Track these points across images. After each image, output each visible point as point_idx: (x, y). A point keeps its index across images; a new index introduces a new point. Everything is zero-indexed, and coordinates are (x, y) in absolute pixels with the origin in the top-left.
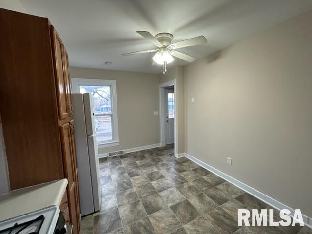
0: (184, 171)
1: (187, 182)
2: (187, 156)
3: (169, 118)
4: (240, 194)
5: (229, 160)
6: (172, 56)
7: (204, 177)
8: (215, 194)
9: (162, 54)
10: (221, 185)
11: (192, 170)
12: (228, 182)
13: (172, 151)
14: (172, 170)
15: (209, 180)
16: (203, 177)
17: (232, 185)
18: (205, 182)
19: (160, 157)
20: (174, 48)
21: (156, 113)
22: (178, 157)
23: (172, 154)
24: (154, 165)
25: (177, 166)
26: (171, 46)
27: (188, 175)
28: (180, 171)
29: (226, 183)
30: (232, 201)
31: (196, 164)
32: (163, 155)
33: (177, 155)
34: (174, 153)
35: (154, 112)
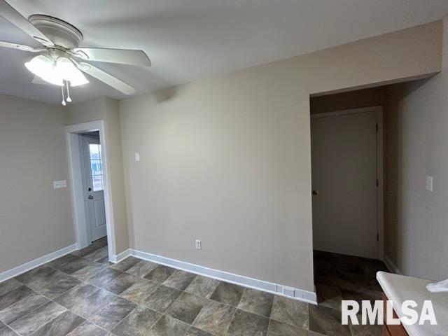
0: (129, 285)
1: (135, 306)
2: (134, 253)
3: (95, 189)
4: (214, 288)
5: (198, 243)
6: (83, 72)
7: (166, 283)
8: (183, 305)
9: (56, 62)
10: (191, 285)
11: (144, 277)
12: (200, 276)
13: (103, 254)
14: (105, 293)
15: (173, 286)
16: (164, 284)
17: (205, 277)
18: (168, 290)
19: (74, 276)
20: (84, 57)
21: (58, 184)
22: (116, 262)
23: (105, 259)
24: (56, 300)
25: (114, 282)
26: (78, 52)
27: (138, 290)
28: (121, 289)
29: (197, 278)
30: (206, 305)
31: (150, 262)
32: (81, 268)
33: (114, 258)
34: (107, 257)
35: (55, 183)
